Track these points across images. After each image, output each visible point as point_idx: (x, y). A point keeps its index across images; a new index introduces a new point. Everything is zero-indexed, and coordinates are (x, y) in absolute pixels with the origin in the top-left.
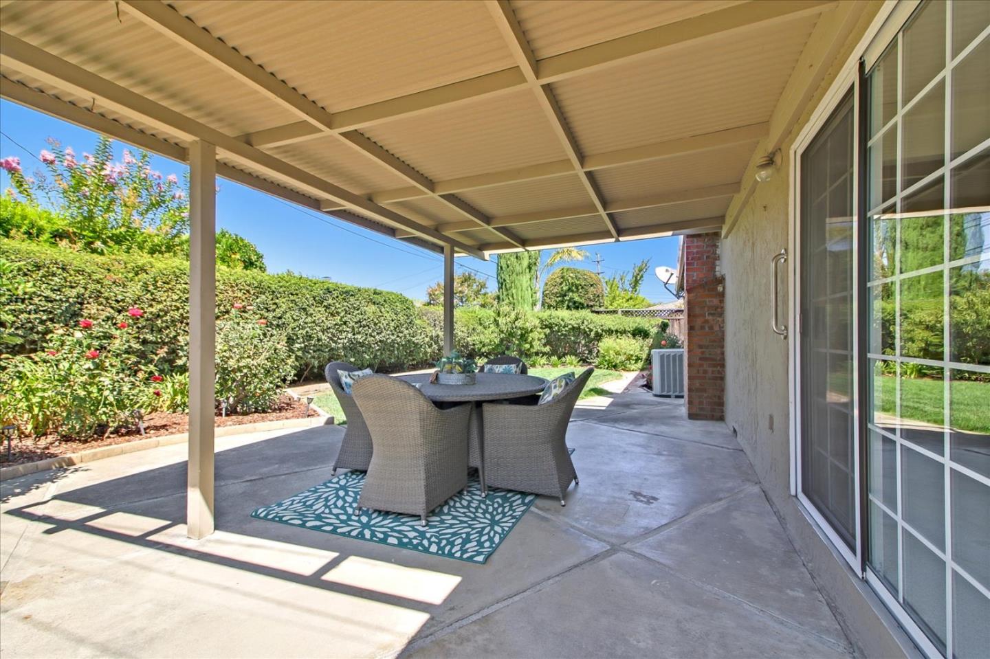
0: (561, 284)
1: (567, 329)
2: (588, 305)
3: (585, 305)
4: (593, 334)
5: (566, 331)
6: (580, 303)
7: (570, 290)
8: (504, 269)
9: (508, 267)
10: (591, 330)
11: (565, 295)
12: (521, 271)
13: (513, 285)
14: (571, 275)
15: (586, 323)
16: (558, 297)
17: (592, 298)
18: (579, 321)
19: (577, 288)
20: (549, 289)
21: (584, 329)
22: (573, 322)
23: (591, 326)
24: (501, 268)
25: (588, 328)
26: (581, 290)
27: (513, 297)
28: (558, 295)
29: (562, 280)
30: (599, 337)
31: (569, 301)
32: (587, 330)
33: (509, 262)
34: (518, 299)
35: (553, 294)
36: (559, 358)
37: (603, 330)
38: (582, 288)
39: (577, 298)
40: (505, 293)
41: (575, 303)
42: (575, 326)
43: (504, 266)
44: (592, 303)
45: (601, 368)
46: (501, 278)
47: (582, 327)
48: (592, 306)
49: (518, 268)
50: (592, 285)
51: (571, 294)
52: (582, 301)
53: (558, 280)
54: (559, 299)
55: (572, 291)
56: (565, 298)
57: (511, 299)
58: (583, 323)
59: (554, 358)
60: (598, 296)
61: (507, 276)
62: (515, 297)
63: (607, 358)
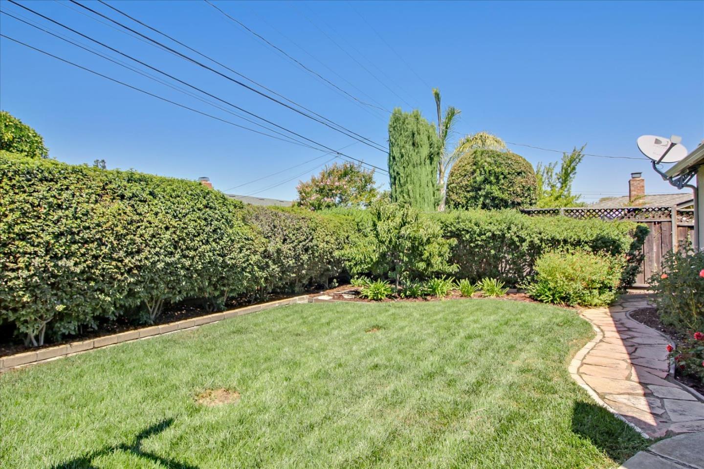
0: (473, 173)
1: (484, 237)
2: (513, 203)
3: (510, 202)
4: (525, 246)
5: (482, 240)
6: (502, 200)
7: (486, 181)
8: (397, 159)
9: (402, 156)
10: (522, 240)
11: (480, 189)
12: (419, 162)
13: (409, 179)
14: (488, 160)
15: (514, 229)
16: (468, 192)
17: (520, 192)
18: (504, 226)
19: (497, 178)
20: (457, 181)
21: (511, 239)
22: (493, 228)
23: (523, 234)
24: (394, 158)
25: (518, 236)
26: (502, 181)
27: (409, 195)
28: (468, 189)
29: (474, 167)
30: (536, 250)
31: (486, 197)
32: (516, 239)
33: (403, 151)
34: (415, 198)
35: (461, 187)
36: (473, 283)
37: (541, 240)
38: (505, 178)
39: (497, 193)
40: (399, 190)
41: (494, 199)
42: (498, 233)
43: (397, 155)
44: (519, 200)
45: (541, 301)
46: (394, 171)
47: (508, 235)
48: (519, 204)
49: (415, 158)
50: (519, 174)
51: (488, 187)
52: (505, 196)
53: (468, 168)
54: (471, 194)
55: (490, 183)
56: (480, 193)
57: (406, 197)
58: (509, 229)
59: (465, 282)
60: (529, 189)
61: (401, 168)
62: (411, 194)
63: (552, 285)
